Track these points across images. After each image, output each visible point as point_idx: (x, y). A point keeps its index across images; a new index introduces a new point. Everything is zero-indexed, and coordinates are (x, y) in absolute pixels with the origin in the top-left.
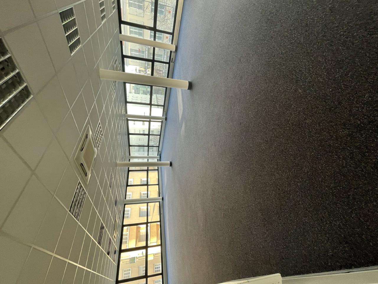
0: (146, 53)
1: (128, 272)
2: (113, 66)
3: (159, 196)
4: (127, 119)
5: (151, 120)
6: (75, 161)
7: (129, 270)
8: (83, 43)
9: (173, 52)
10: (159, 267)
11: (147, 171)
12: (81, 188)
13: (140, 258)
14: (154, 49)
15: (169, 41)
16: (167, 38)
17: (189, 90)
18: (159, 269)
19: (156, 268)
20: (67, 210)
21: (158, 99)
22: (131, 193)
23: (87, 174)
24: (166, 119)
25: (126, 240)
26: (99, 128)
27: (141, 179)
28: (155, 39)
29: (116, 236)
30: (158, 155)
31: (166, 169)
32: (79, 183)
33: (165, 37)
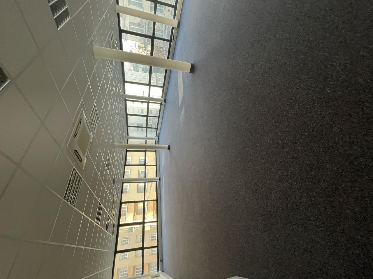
0: (145, 27)
1: (127, 239)
2: (109, 43)
3: (156, 177)
4: (125, 99)
5: (150, 101)
6: (68, 148)
7: (128, 238)
8: (72, 16)
9: (175, 28)
10: (155, 237)
11: (145, 151)
12: (76, 174)
13: (137, 228)
14: (154, 24)
15: (170, 15)
16: (169, 11)
17: (191, 73)
18: (154, 238)
19: (152, 237)
20: (61, 198)
21: (158, 78)
22: (129, 171)
23: (82, 160)
24: (165, 101)
25: (125, 213)
26: (94, 111)
27: (139, 158)
28: (155, 13)
29: (114, 213)
30: (156, 137)
31: (164, 153)
32: (74, 169)
33: (167, 10)
